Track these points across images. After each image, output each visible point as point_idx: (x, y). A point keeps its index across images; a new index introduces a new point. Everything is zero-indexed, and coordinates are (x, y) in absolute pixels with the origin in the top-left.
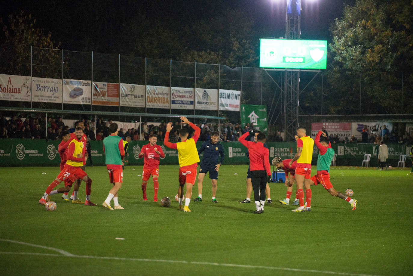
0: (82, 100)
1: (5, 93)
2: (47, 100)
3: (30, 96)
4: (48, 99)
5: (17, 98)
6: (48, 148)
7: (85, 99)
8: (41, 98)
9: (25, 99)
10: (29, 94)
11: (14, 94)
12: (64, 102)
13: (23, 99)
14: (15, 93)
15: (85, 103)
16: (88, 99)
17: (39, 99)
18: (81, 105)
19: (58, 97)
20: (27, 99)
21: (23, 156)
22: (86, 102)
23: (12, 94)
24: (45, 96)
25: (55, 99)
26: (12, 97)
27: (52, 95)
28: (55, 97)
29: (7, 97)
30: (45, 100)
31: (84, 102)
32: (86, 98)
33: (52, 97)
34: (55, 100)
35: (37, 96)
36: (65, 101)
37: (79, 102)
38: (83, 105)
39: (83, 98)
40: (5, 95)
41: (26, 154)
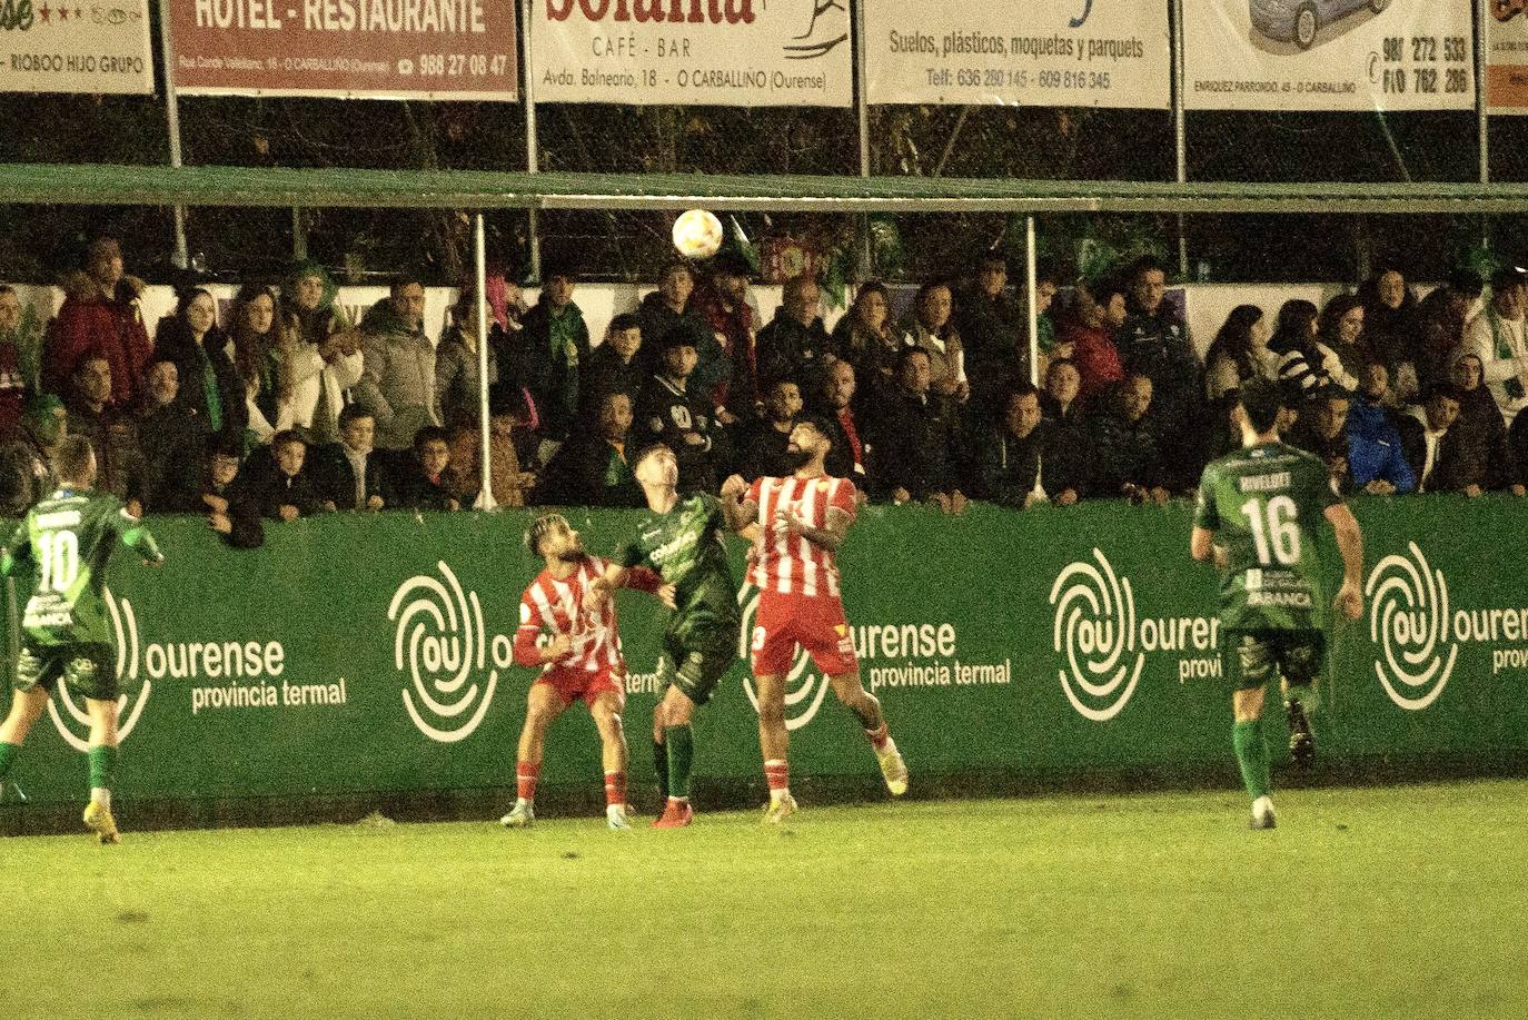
0: (1379, 74)
1: (595, 27)
2: (1019, 79)
3: (848, 43)
4: (1031, 65)
5: (717, 79)
7: (1408, 49)
8: (957, 62)
9: (800, 82)
10: (838, 22)
11: (686, 28)
12: (1194, 100)
13: (781, 81)
14: (696, 16)
15: (1414, 100)
16: (1441, 52)
17: (940, 78)
18: (1371, 116)
19: (1132, 49)
20: (818, 83)
22: (1427, 81)
23: (667, 29)
24: (996, 45)
25: (1101, 64)
26: (668, 67)
27: (1075, 24)
28: (1100, 48)
29: (614, 64)
30: (995, 78)
31: (1397, 82)
32: (1416, 41)
33: (1060, 46)
34: (1101, 81)
35: (921, 44)
36: (1202, 86)
37: (1349, 88)
38: (1391, 116)
39: (1392, 48)
40: (602, 46)
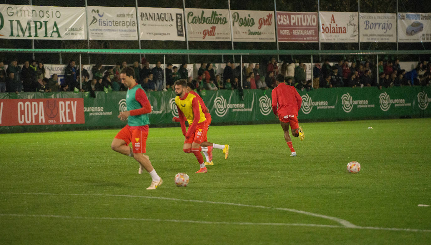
0: (422, 38)
1: (327, 34)
2: (378, 39)
3: (358, 36)
4: (380, 38)
5: (342, 39)
6: (381, 97)
7: (425, 35)
8: (371, 37)
9: (352, 40)
10: (357, 33)
11: (338, 34)
12: (399, 41)
13: (349, 39)
14: (339, 33)
15: (426, 41)
16: (429, 35)
17: (368, 39)
18: (421, 43)
19: (392, 36)
20: (354, 40)
21: (351, 108)
22: (427, 39)
23: (336, 34)
24: (375, 35)
25: (388, 37)
26: (336, 38)
27: (385, 33)
28: (388, 36)
29: (330, 38)
30: (375, 39)
31: (424, 39)
32: (426, 34)
33: (383, 35)
34: (388, 39)
35: (366, 35)
36: (400, 40)
37: (418, 40)
38: (424, 43)
39: (423, 35)
40: (328, 36)
41: (354, 105)
